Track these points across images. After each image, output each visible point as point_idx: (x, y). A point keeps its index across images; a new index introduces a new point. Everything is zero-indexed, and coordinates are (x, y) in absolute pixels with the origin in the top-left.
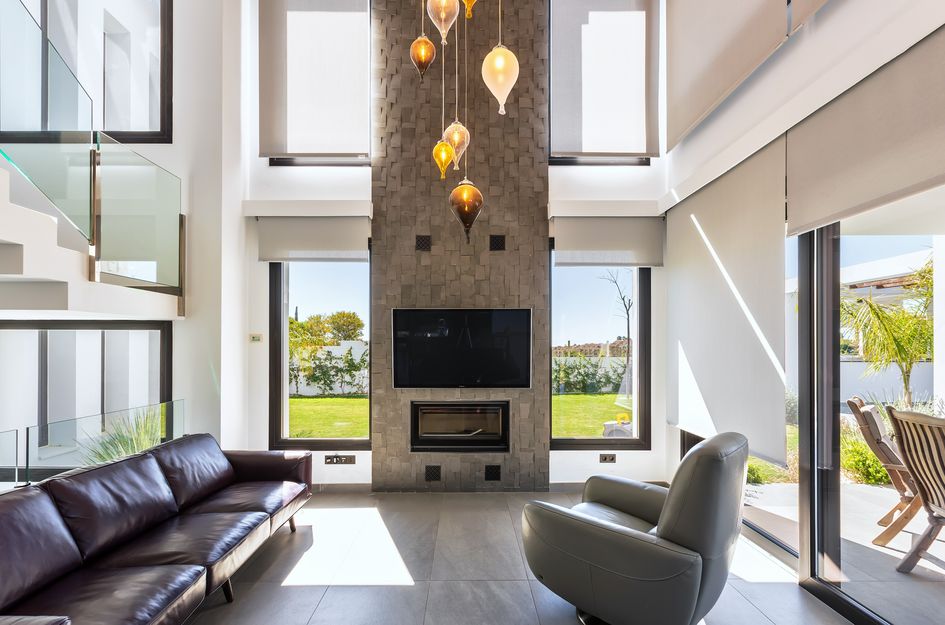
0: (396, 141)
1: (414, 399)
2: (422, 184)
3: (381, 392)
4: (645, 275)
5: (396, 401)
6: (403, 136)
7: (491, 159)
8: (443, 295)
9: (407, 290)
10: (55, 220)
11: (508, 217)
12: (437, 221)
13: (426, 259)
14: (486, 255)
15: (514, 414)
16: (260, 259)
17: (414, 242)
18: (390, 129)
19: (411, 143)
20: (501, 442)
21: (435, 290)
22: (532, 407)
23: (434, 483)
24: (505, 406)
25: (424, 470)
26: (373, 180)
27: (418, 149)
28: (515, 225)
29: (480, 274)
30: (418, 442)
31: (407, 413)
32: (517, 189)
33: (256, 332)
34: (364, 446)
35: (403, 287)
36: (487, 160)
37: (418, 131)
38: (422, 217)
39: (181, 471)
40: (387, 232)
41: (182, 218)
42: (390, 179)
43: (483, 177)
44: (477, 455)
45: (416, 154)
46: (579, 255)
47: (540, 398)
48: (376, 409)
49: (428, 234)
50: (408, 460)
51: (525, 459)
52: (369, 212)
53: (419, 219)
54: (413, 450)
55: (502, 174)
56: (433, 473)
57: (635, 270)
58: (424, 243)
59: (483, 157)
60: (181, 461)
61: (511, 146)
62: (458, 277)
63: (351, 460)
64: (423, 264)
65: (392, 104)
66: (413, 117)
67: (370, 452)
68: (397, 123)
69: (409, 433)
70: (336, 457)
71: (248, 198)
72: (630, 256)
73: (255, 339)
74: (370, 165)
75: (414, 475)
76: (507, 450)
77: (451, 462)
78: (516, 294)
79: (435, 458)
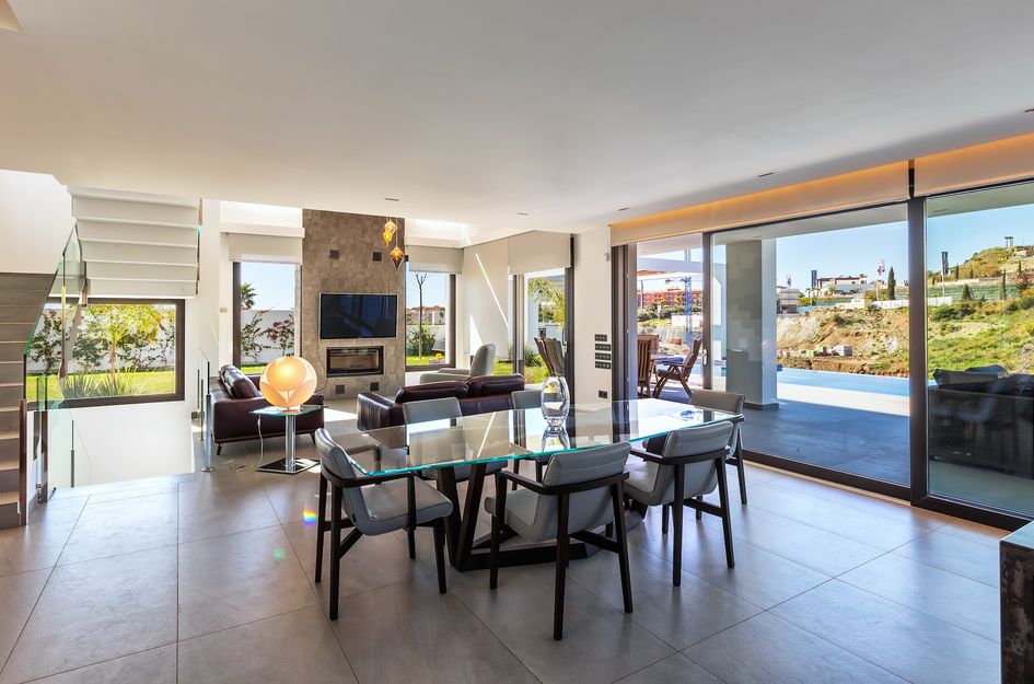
1: (329, 346)
3: (308, 342)
4: (453, 277)
8: (345, 285)
9: (324, 282)
12: (343, 242)
13: (336, 264)
14: (371, 264)
15: (386, 353)
16: (228, 259)
17: (329, 253)
20: (380, 370)
21: (341, 282)
22: (396, 349)
23: (341, 395)
24: (381, 349)
25: (334, 388)
26: (304, 216)
29: (367, 275)
30: (331, 372)
35: (322, 280)
40: (313, 246)
42: (314, 216)
44: (365, 377)
47: (400, 344)
49: (337, 249)
50: (326, 382)
51: (392, 377)
52: (302, 233)
53: (332, 241)
54: (329, 377)
56: (340, 389)
57: (448, 276)
58: (334, 255)
62: (355, 275)
64: (334, 267)
69: (326, 367)
72: (443, 267)
75: (329, 392)
76: (382, 373)
77: (350, 382)
79: (341, 380)
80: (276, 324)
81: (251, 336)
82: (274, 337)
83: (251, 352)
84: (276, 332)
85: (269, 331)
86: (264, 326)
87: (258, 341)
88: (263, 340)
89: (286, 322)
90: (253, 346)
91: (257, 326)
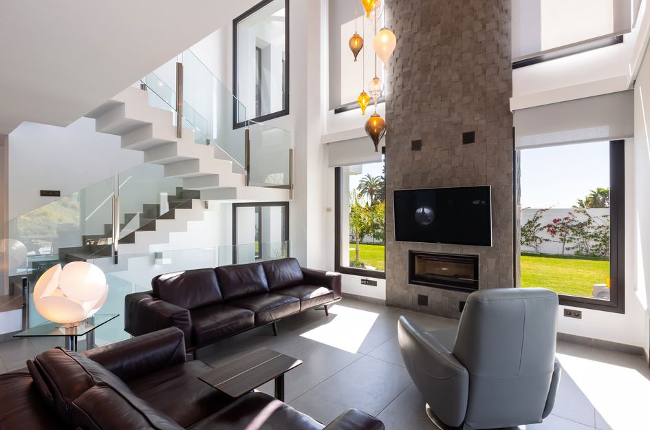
0: (400, 81)
1: (411, 249)
2: (415, 105)
3: (391, 243)
4: (618, 150)
5: (400, 249)
6: (403, 77)
7: (464, 77)
8: (429, 179)
9: (407, 177)
10: (231, 162)
11: (477, 117)
12: (426, 128)
13: (418, 156)
14: (460, 148)
15: (482, 266)
16: (330, 166)
17: (410, 145)
18: (396, 76)
19: (409, 81)
20: (474, 286)
21: (424, 176)
22: (498, 262)
23: (423, 307)
24: (475, 259)
25: (417, 297)
26: (386, 110)
27: (413, 83)
28: (483, 122)
29: (455, 162)
30: (414, 278)
31: (406, 258)
32: (484, 94)
33: (329, 207)
34: (381, 275)
35: (404, 176)
36: (461, 78)
37: (413, 71)
38: (415, 128)
39: (274, 273)
40: (394, 141)
41: (291, 150)
42: (396, 107)
43: (458, 92)
44: (453, 293)
45: (412, 88)
46: (538, 138)
47: (504, 256)
48: (388, 253)
49: (419, 139)
50: (407, 289)
53: (414, 130)
54: (410, 282)
55: (472, 86)
56: (423, 300)
58: (417, 145)
59: (458, 77)
60: (275, 269)
61: (480, 63)
62: (440, 166)
63: (374, 284)
64: (416, 159)
65: (397, 59)
66: (410, 63)
67: (385, 280)
68: (400, 70)
69: (408, 271)
70: (367, 280)
71: (325, 134)
73: (329, 210)
74: (384, 101)
75: (411, 299)
77: (435, 295)
78: (484, 174)
79: (425, 290)
80: (555, 221)
81: (532, 229)
82: (554, 232)
83: (533, 244)
84: (556, 228)
85: (549, 226)
86: (544, 222)
87: (539, 234)
88: (544, 234)
89: (566, 219)
90: (535, 238)
91: (538, 222)
